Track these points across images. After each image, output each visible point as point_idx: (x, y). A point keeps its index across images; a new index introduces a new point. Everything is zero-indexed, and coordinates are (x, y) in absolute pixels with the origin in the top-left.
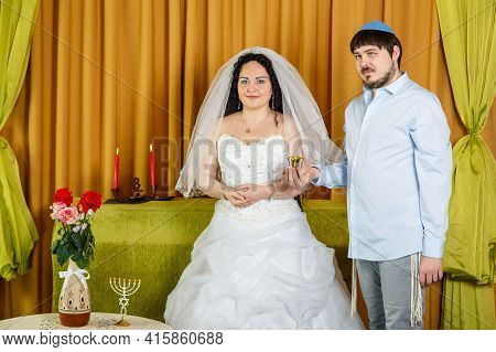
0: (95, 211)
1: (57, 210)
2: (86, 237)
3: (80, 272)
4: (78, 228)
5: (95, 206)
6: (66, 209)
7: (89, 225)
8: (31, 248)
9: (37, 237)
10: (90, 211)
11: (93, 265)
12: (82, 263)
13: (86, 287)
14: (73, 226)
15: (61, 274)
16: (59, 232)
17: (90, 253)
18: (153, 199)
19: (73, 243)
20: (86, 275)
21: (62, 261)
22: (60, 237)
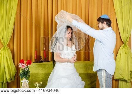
0: (30, 65)
1: (20, 65)
2: (28, 72)
3: (26, 81)
4: (26, 69)
5: (30, 64)
6: (23, 65)
7: (28, 69)
8: (15, 74)
9: (16, 71)
10: (29, 65)
11: (30, 79)
12: (27, 78)
13: (28, 84)
14: (25, 69)
15: (22, 81)
16: (21, 70)
17: (29, 76)
18: (45, 61)
19: (24, 73)
20: (28, 81)
21: (22, 78)
22: (21, 72)
